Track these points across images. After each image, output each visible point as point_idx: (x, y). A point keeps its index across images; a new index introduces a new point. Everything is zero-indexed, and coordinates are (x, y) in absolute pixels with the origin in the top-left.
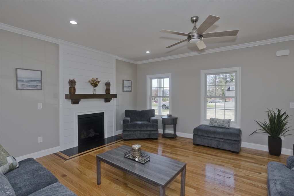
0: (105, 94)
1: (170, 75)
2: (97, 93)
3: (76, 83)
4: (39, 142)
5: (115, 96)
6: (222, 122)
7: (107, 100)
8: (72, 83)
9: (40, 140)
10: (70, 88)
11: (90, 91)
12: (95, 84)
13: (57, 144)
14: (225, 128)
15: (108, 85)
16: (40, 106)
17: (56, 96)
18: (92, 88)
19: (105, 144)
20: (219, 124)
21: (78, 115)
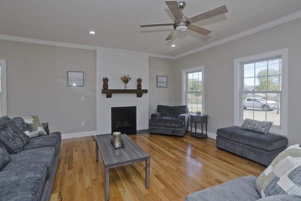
0: (137, 89)
1: (203, 67)
2: (127, 89)
3: (109, 80)
4: (82, 125)
5: (146, 91)
6: (257, 125)
7: (139, 95)
8: (106, 80)
9: (83, 124)
10: (104, 84)
11: (121, 86)
12: (126, 80)
13: (95, 129)
14: (260, 133)
15: (139, 81)
16: (82, 99)
17: (94, 91)
18: (124, 84)
19: (137, 133)
20: (252, 126)
21: (112, 108)
